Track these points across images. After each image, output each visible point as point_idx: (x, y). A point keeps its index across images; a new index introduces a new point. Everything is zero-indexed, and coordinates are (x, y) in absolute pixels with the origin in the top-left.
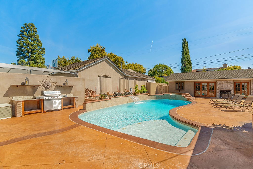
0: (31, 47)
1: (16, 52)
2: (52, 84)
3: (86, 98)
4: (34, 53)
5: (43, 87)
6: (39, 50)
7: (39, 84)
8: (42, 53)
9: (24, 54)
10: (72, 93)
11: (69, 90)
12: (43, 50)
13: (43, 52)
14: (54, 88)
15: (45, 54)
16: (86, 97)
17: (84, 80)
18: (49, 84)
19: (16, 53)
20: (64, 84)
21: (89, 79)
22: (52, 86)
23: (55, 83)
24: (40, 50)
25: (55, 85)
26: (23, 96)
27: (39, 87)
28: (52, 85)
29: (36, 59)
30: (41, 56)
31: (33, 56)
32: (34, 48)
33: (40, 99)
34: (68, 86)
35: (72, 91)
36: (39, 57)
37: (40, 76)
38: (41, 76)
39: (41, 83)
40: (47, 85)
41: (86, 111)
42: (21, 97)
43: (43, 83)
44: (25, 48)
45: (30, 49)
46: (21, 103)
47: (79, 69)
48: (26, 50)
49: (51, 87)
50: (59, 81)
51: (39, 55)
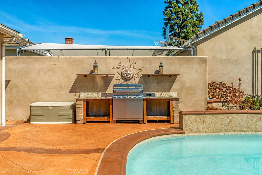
0: (182, 16)
1: (163, 29)
2: (136, 71)
3: (209, 105)
4: (185, 25)
5: (120, 77)
6: (193, 18)
7: (114, 72)
8: (197, 23)
9: (173, 31)
10: (175, 92)
11: (168, 84)
12: (200, 17)
13: (200, 21)
14: (139, 79)
15: (203, 24)
16: (208, 103)
17: (204, 61)
18: (130, 72)
19: (163, 31)
20: (157, 72)
21: (224, 57)
22: (135, 76)
23: (140, 70)
24: (195, 18)
25: (140, 74)
26: (92, 93)
27: (114, 77)
28: (135, 73)
29: (188, 35)
30: (197, 28)
31: (185, 32)
32: (185, 17)
33: (107, 98)
34: (166, 75)
35: (176, 86)
36: (193, 32)
37: (115, 59)
38: (118, 58)
39: (118, 70)
40: (127, 75)
41: (184, 133)
42: (90, 93)
43: (120, 71)
44: (174, 19)
45: (180, 20)
46: (82, 102)
47: (197, 37)
48: (176, 23)
49: (133, 77)
50: (148, 66)
51: (193, 27)
